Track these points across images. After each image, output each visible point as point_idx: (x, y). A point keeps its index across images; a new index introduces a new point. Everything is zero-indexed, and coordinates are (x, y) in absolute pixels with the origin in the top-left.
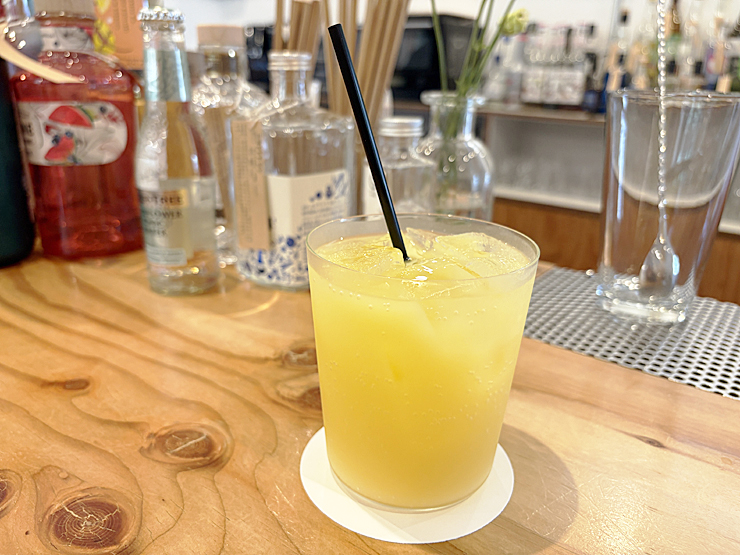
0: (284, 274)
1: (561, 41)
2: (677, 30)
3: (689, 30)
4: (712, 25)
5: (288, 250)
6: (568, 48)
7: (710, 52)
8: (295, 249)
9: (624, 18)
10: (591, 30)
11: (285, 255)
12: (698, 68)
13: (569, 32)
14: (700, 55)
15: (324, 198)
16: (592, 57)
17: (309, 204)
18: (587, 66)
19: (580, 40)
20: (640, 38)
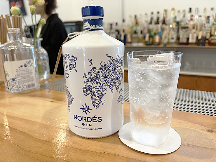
0: (13, 89)
1: (109, 27)
2: (137, 23)
3: (139, 23)
4: (144, 22)
5: (13, 82)
6: (111, 28)
7: (144, 28)
8: (15, 82)
9: (124, 21)
10: (117, 24)
11: (12, 83)
12: (142, 32)
13: (111, 25)
14: (142, 29)
15: (24, 67)
16: (118, 31)
17: (18, 69)
18: (117, 33)
19: (114, 26)
20: (128, 26)
